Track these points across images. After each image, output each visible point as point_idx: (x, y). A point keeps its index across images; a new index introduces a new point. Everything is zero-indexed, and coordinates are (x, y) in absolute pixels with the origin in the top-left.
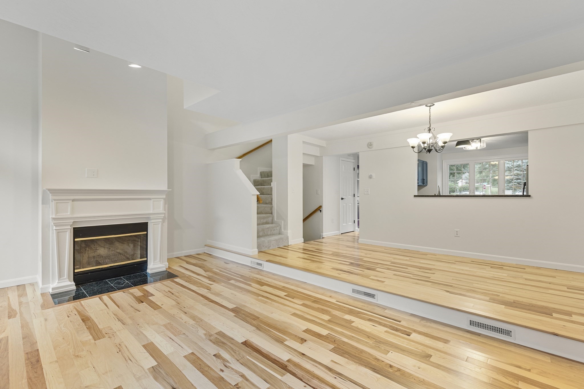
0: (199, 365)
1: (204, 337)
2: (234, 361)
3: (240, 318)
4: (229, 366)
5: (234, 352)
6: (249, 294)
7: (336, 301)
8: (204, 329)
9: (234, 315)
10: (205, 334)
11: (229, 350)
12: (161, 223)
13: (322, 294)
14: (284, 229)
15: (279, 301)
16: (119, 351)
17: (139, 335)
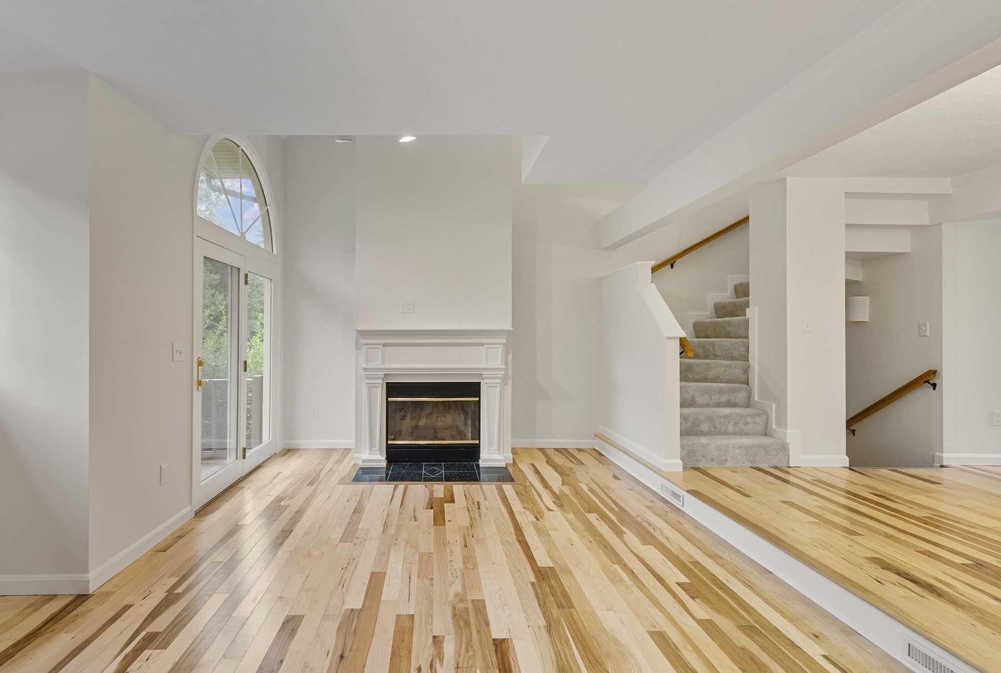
0: (402, 640)
1: (451, 597)
2: (450, 665)
3: (539, 591)
4: (435, 670)
5: (467, 648)
6: (601, 551)
7: (825, 656)
8: (464, 586)
9: (533, 580)
10: (457, 594)
11: (464, 640)
12: (499, 385)
13: (793, 620)
14: (779, 424)
15: (653, 591)
16: (344, 568)
17: (384, 555)
